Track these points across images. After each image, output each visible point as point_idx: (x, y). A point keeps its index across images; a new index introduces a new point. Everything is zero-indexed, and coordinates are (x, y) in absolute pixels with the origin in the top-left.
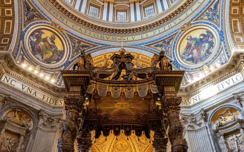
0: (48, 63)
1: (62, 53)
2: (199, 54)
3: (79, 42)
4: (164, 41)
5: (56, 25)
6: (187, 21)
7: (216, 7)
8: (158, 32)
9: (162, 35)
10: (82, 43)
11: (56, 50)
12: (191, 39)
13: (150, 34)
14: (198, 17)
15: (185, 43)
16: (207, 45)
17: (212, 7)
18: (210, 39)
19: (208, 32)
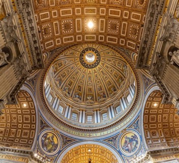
0: (50, 152)
1: (57, 145)
2: (131, 147)
3: (66, 138)
4: (113, 138)
5: (55, 129)
6: (124, 128)
7: (137, 122)
8: (109, 132)
9: (112, 134)
10: (68, 139)
11: (54, 144)
12: (127, 138)
13: (105, 133)
14: (130, 126)
15: (124, 140)
16: (135, 142)
17: (136, 122)
18: (136, 139)
19: (135, 135)
